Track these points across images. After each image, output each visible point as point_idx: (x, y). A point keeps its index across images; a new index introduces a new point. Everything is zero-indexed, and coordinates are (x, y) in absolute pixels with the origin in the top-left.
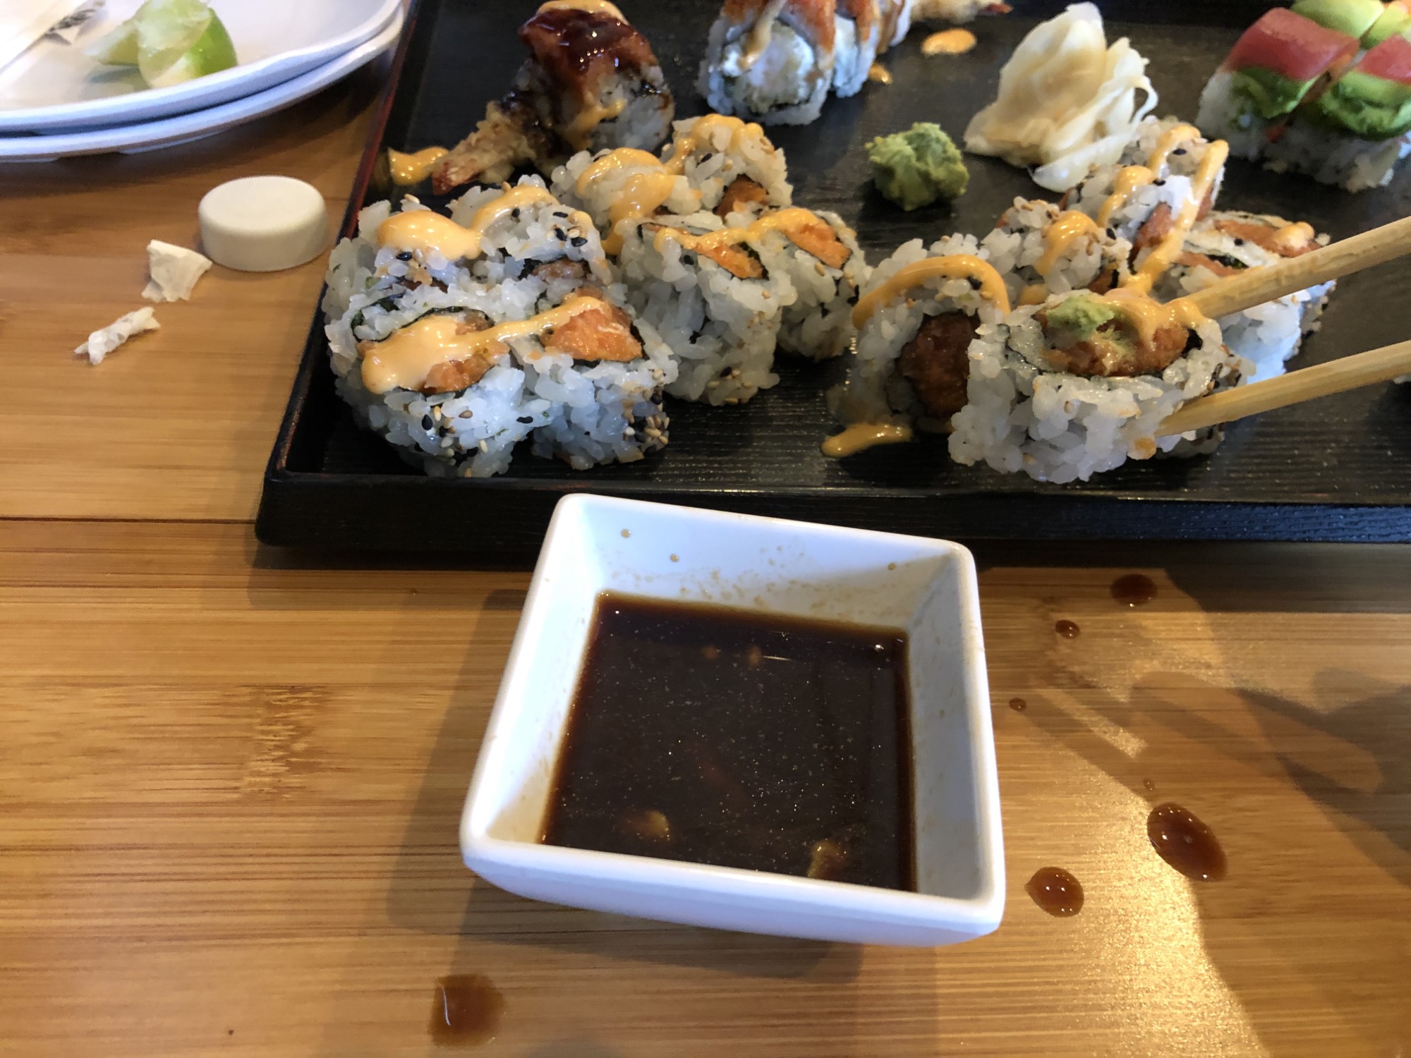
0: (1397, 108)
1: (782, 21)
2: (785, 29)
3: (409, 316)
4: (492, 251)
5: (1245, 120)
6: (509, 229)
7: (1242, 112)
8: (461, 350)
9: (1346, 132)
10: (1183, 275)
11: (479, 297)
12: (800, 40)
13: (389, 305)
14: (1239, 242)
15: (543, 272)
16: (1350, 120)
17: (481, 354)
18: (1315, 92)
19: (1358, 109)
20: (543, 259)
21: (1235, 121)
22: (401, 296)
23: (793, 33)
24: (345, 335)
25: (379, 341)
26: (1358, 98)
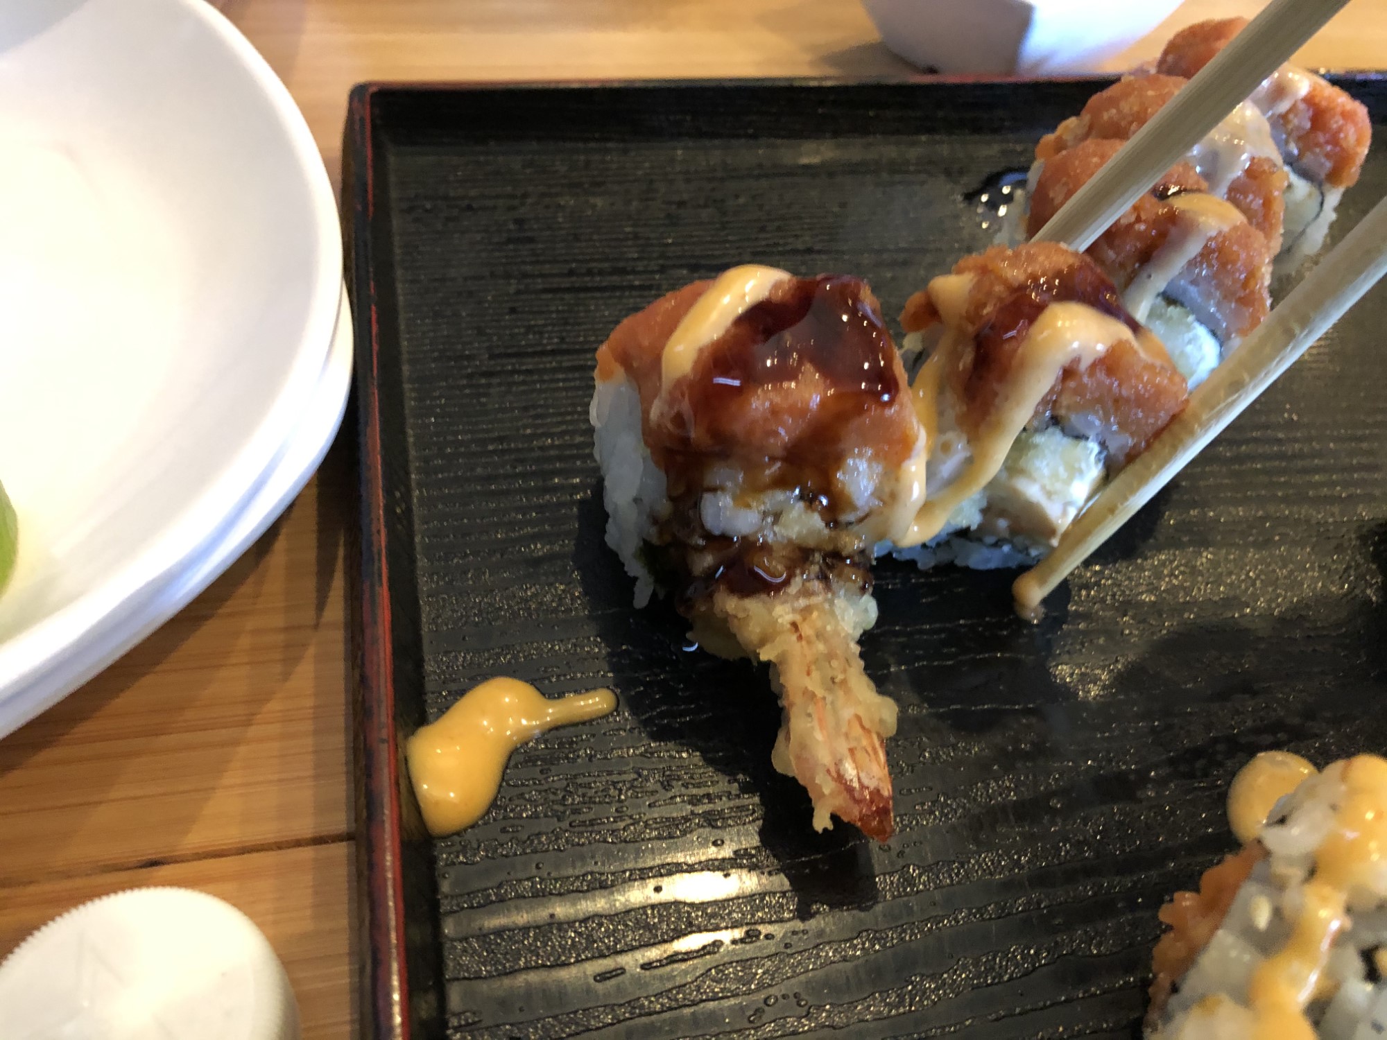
12: (1200, 330)
23: (1191, 319)
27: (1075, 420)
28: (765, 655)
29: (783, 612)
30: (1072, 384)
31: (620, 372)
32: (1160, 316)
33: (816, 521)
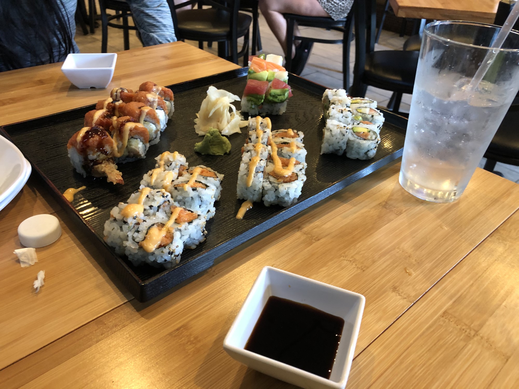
0: (284, 95)
1: (145, 121)
2: (146, 122)
3: (145, 232)
4: (148, 208)
5: (253, 107)
6: (149, 201)
7: (252, 105)
8: (163, 233)
9: (276, 103)
10: (281, 150)
11: (155, 220)
12: (151, 124)
13: (138, 231)
14: (282, 138)
15: (162, 207)
16: (276, 100)
17: (169, 232)
18: (266, 97)
19: (277, 97)
20: (161, 204)
21: (251, 107)
22: (138, 228)
23: (149, 123)
24: (133, 243)
25: (143, 240)
26: (276, 95)
27: (134, 136)
28: (102, 170)
29: (103, 165)
30: (132, 132)
31: (71, 146)
32: (145, 123)
33: (104, 155)
